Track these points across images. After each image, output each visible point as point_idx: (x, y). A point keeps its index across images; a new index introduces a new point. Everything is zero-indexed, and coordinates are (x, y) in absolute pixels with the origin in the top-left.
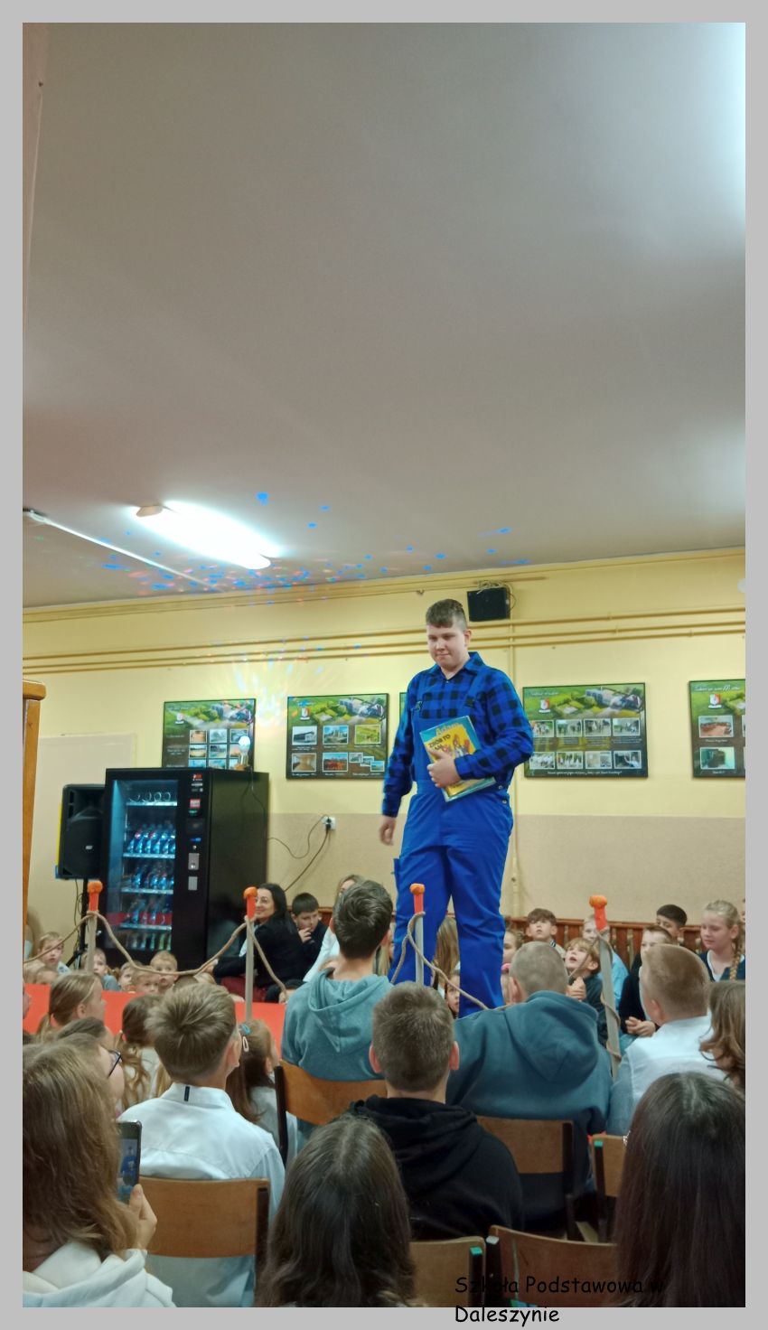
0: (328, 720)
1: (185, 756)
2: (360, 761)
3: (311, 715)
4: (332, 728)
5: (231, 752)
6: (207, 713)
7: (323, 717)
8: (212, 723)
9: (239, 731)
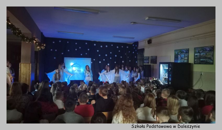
2: (208, 61)
3: (198, 51)
4: (202, 54)
6: (181, 52)
8: (182, 54)
9: (186, 55)
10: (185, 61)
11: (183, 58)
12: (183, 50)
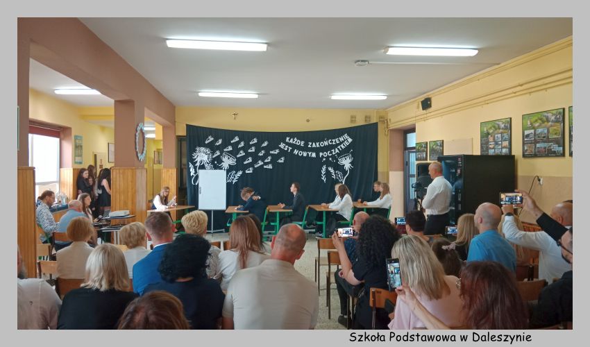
0: (539, 126)
1: (488, 149)
2: (552, 147)
3: (531, 124)
4: (539, 130)
5: (503, 146)
6: (494, 127)
7: (537, 125)
9: (506, 135)
11: (500, 143)
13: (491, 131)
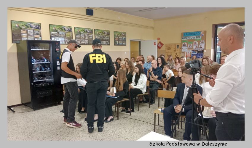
1: (20, 37)
4: (61, 33)
5: (35, 37)
6: (26, 25)
7: (59, 30)
8: (28, 28)
9: (37, 31)
10: (36, 39)
11: (33, 35)
12: (30, 24)
13: (23, 27)
